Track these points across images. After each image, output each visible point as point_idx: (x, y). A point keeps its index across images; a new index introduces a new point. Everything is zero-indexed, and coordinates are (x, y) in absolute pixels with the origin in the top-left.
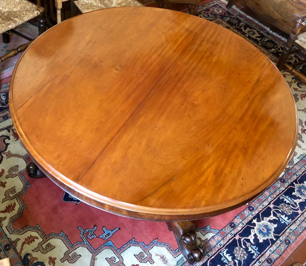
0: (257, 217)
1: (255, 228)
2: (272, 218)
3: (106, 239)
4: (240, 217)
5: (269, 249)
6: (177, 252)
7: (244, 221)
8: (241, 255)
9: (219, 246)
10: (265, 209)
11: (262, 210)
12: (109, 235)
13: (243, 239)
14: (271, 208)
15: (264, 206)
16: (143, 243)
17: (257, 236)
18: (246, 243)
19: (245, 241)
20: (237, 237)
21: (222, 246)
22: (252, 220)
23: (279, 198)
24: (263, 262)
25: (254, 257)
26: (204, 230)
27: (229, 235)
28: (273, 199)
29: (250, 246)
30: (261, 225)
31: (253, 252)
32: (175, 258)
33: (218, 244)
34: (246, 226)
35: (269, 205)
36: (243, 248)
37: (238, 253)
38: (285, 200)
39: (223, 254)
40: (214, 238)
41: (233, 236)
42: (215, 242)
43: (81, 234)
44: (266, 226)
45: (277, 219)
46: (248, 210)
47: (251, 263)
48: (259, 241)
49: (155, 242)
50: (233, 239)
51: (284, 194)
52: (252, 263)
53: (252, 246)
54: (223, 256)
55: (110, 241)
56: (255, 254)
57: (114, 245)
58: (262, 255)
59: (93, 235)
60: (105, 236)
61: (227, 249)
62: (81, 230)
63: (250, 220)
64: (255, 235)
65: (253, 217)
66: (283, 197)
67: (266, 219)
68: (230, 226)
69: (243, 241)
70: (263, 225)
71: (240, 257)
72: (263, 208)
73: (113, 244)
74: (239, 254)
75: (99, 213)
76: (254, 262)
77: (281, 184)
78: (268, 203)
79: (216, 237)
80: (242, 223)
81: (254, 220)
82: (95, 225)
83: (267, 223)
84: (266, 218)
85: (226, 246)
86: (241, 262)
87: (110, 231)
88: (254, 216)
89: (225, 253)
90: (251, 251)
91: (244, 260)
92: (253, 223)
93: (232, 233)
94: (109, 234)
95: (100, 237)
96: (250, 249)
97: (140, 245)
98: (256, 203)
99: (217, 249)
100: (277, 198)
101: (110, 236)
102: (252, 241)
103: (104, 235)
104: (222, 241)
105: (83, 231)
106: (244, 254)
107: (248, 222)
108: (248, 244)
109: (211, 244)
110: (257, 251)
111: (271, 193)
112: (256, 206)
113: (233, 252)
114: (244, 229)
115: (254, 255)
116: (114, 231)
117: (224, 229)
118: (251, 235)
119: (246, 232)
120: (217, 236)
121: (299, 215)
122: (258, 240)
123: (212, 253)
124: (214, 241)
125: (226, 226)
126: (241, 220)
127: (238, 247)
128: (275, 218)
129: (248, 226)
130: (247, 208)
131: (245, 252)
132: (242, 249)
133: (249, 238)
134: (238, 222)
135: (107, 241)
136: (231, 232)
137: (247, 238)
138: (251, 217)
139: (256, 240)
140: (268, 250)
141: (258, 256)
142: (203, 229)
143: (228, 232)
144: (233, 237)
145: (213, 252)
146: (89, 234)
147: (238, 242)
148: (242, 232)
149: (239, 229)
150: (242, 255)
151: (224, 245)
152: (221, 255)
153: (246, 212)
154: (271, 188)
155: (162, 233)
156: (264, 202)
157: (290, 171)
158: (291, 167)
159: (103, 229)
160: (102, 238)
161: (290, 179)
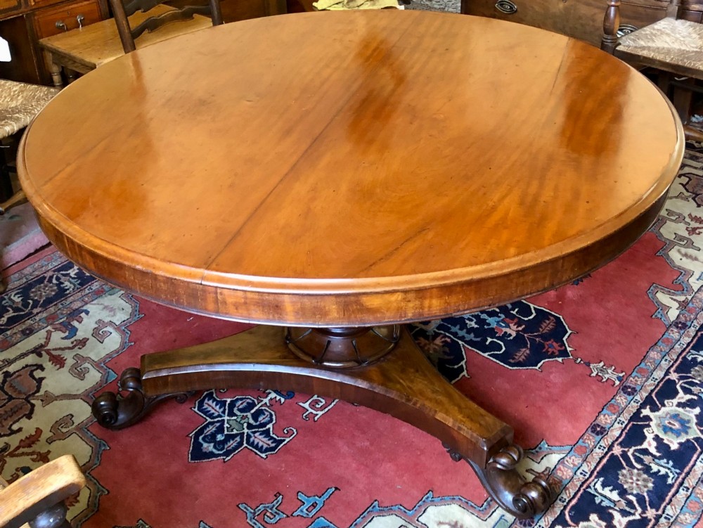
0: (648, 402)
1: (651, 423)
2: (682, 398)
3: (311, 515)
4: (611, 411)
5: (698, 458)
6: (485, 509)
7: (621, 416)
8: (637, 484)
9: (582, 476)
10: (661, 385)
11: (655, 389)
12: (315, 507)
13: (632, 450)
14: (675, 381)
15: (656, 379)
16: (401, 505)
17: (663, 439)
18: (642, 456)
19: (636, 454)
20: (617, 450)
21: (588, 475)
22: (639, 411)
23: (684, 358)
24: (694, 488)
25: (670, 481)
26: (537, 452)
27: (597, 450)
28: (671, 364)
29: (652, 461)
30: (664, 415)
31: (663, 471)
32: (486, 520)
33: (578, 473)
34: (630, 425)
35: (668, 375)
36: (638, 470)
37: (631, 481)
38: (700, 359)
39: (596, 490)
40: (563, 463)
41: (606, 450)
42: (570, 471)
43: (249, 518)
44: (676, 417)
45: (695, 398)
46: (622, 392)
47: (667, 496)
48: (670, 448)
49: (427, 498)
50: (610, 457)
51: (693, 348)
52: (670, 494)
53: (656, 460)
54: (596, 494)
55: (322, 518)
56: (671, 475)
57: (332, 525)
58: (688, 474)
59: (278, 514)
60: (307, 510)
61: (602, 479)
62: (247, 509)
63: (635, 411)
64: (657, 438)
65: (639, 404)
66: (693, 354)
67: (670, 404)
68: (592, 432)
69: (633, 455)
70: (669, 416)
71: (638, 487)
72: (656, 383)
73: (331, 523)
74: (632, 483)
75: (282, 467)
76: (673, 490)
77: (679, 332)
78: (664, 373)
79: (567, 461)
80: (618, 420)
81: (643, 410)
82: (278, 493)
83: (676, 411)
84: (670, 400)
85: (598, 473)
86: (644, 496)
87: (316, 497)
88: (641, 402)
89: (598, 486)
90: (659, 471)
91: (649, 492)
92: (644, 416)
93: (603, 445)
94: (314, 505)
95: (295, 514)
96: (655, 468)
97: (395, 511)
98: (636, 378)
99: (579, 484)
100: (680, 359)
101: (318, 508)
102: (653, 450)
103: (304, 508)
104: (585, 464)
105: (251, 512)
106: (644, 480)
107: (631, 417)
108: (647, 459)
109: (561, 477)
110: (673, 469)
111: (664, 354)
112: (639, 383)
113: (619, 482)
114: (626, 431)
115: (669, 477)
116: (326, 496)
117: (581, 440)
118: (647, 441)
119: (635, 434)
120: (570, 458)
122: (668, 447)
123: (570, 493)
124: (566, 469)
125: (584, 434)
126: (615, 416)
127: (624, 468)
128: (689, 397)
129: (633, 424)
130: (620, 390)
131: (645, 476)
132: (635, 471)
133: (645, 445)
134: (609, 421)
135: (312, 520)
136: (599, 442)
137: (639, 447)
138: (633, 407)
139: (662, 446)
140: (696, 461)
141: (678, 477)
142: (534, 451)
143: (593, 444)
144: (607, 453)
145: (571, 490)
146: (268, 514)
147: (621, 459)
148: (625, 437)
149: (617, 433)
150: (639, 483)
151: (592, 473)
152: (592, 492)
153: (622, 399)
154: (660, 343)
155: (440, 478)
156: (654, 373)
157: (690, 305)
158: (690, 298)
159: (299, 498)
160: (299, 517)
161: (696, 318)
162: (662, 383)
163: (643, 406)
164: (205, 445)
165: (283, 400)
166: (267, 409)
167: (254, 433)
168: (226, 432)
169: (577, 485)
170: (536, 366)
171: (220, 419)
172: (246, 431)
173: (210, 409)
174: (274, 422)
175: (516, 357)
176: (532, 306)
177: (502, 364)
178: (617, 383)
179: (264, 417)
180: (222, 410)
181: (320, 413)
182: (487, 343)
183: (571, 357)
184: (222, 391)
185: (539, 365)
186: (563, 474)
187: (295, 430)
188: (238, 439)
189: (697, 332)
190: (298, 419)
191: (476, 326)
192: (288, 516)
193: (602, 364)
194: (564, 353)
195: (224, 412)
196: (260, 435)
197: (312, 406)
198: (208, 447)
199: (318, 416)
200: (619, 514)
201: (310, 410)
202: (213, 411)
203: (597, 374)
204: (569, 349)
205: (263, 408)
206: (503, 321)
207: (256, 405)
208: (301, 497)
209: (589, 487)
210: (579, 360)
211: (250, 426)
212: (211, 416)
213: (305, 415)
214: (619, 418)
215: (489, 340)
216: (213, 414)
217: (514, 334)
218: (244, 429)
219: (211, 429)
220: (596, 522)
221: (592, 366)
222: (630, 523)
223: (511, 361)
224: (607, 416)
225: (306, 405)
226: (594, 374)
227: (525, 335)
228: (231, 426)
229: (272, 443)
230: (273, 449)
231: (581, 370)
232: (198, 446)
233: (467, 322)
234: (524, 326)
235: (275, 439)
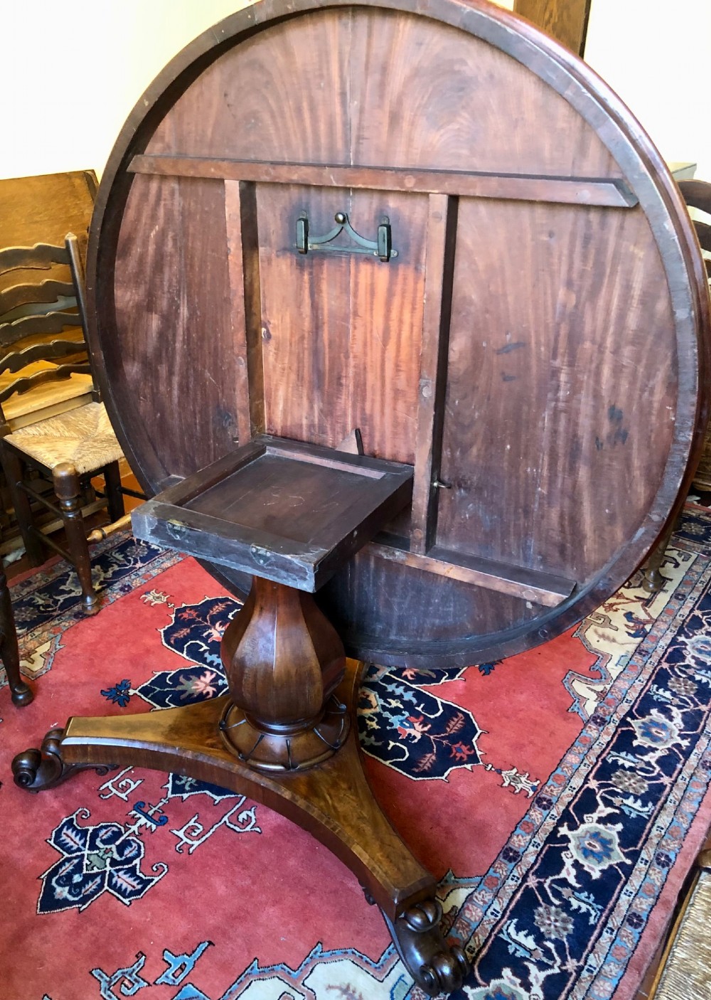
0: (565, 818)
1: (570, 846)
2: (603, 811)
3: (177, 982)
4: (524, 830)
5: (622, 889)
6: (382, 965)
7: (536, 836)
8: (556, 926)
9: (493, 917)
10: (579, 795)
11: (573, 800)
12: (183, 970)
13: (548, 881)
14: (594, 790)
15: (574, 788)
16: (285, 964)
17: (583, 866)
18: (560, 889)
19: (554, 886)
20: (532, 882)
21: (499, 915)
22: (555, 831)
23: (604, 761)
24: (619, 929)
25: (592, 921)
26: (442, 886)
27: (510, 882)
28: (590, 768)
29: (571, 895)
30: (583, 835)
31: (584, 908)
32: (382, 981)
33: (489, 913)
34: (546, 848)
35: (587, 782)
36: (556, 906)
37: (548, 922)
38: (621, 762)
39: (509, 934)
40: (471, 899)
41: (520, 881)
42: (479, 910)
43: (103, 989)
44: (596, 835)
45: (617, 811)
46: (536, 807)
47: (589, 940)
48: (591, 876)
49: (316, 953)
50: (524, 890)
51: (613, 749)
52: (593, 938)
53: (576, 894)
54: (509, 941)
55: (191, 986)
56: (593, 912)
57: (201, 995)
58: (612, 910)
59: (138, 982)
60: (173, 975)
61: (515, 921)
62: (102, 977)
63: (551, 830)
64: (576, 865)
65: (556, 821)
66: (613, 756)
67: (590, 819)
68: (505, 858)
69: (550, 887)
70: (588, 835)
71: (557, 931)
72: (574, 793)
73: (201, 992)
74: (550, 925)
75: (147, 917)
76: (596, 933)
77: (598, 730)
78: (583, 780)
79: (476, 897)
80: (533, 842)
81: (560, 829)
82: (141, 952)
83: (596, 828)
84: (590, 815)
85: (511, 912)
86: (563, 943)
87: (185, 956)
88: (558, 818)
89: (512, 930)
90: (580, 908)
91: (569, 936)
92: (561, 836)
93: (516, 874)
94: (182, 968)
95: (158, 983)
96: (575, 904)
97: (277, 972)
98: (552, 788)
99: (489, 927)
100: (600, 763)
101: (187, 971)
102: (572, 881)
103: (170, 973)
104: (496, 901)
105: (106, 981)
106: (564, 921)
107: (547, 838)
108: (566, 892)
109: (469, 919)
110: (594, 904)
111: (582, 756)
112: (555, 793)
113: (535, 924)
114: (542, 856)
115: (591, 915)
116: (198, 953)
117: (492, 868)
118: (565, 868)
119: (551, 861)
120: (479, 894)
121: (668, 789)
122: (588, 875)
123: (479, 940)
124: (475, 908)
125: (495, 861)
126: (530, 837)
127: (541, 905)
128: (610, 810)
129: (550, 847)
130: (535, 803)
131: (564, 915)
132: (553, 908)
133: (563, 874)
134: (522, 844)
135: (180, 987)
136: (511, 872)
137: (556, 877)
138: (550, 824)
139: (582, 875)
140: (620, 892)
141: (601, 915)
142: (439, 885)
143: (505, 873)
144: (521, 885)
145: (480, 936)
146: (126, 982)
147: (537, 893)
148: (541, 864)
149: (531, 859)
150: (558, 924)
151: (505, 912)
152: (505, 939)
153: (536, 815)
154: (576, 744)
155: (332, 924)
156: (572, 780)
157: (609, 696)
158: (608, 687)
159: (166, 959)
160: (164, 985)
161: (615, 712)
162: (581, 793)
163: (560, 823)
164: (59, 889)
165: (154, 827)
166: (135, 839)
167: (118, 871)
168: (85, 872)
169: (487, 929)
170: (443, 775)
171: (79, 854)
172: (108, 868)
173: (68, 840)
174: (142, 856)
175: (421, 765)
176: (439, 700)
177: (405, 774)
178: (531, 793)
179: (131, 849)
180: (82, 841)
181: (196, 843)
182: (389, 748)
183: (481, 763)
184: (84, 816)
185: (446, 774)
186: (472, 915)
187: (165, 866)
188: (98, 880)
189: (617, 727)
190: (170, 851)
191: (377, 727)
192: (149, 985)
193: (515, 771)
194: (473, 759)
195: (84, 845)
196: (125, 873)
197: (187, 834)
198: (62, 892)
199: (193, 848)
200: (535, 967)
201: (185, 840)
202: (72, 843)
203: (509, 784)
204: (479, 753)
205: (130, 838)
206: (407, 720)
207: (122, 835)
208: (168, 956)
209: (501, 931)
210: (490, 766)
211: (114, 863)
212: (69, 850)
213: (178, 846)
214: (534, 840)
215: (392, 744)
216: (72, 847)
217: (419, 736)
218: (106, 866)
219: (68, 867)
220: (509, 979)
221: (504, 773)
222: (548, 978)
223: (416, 770)
224: (520, 837)
225: (181, 834)
226: (506, 784)
227: (432, 737)
228: (91, 862)
229: (138, 884)
230: (138, 892)
231: (492, 779)
232: (49, 890)
233: (368, 722)
234: (429, 726)
235: (141, 878)
